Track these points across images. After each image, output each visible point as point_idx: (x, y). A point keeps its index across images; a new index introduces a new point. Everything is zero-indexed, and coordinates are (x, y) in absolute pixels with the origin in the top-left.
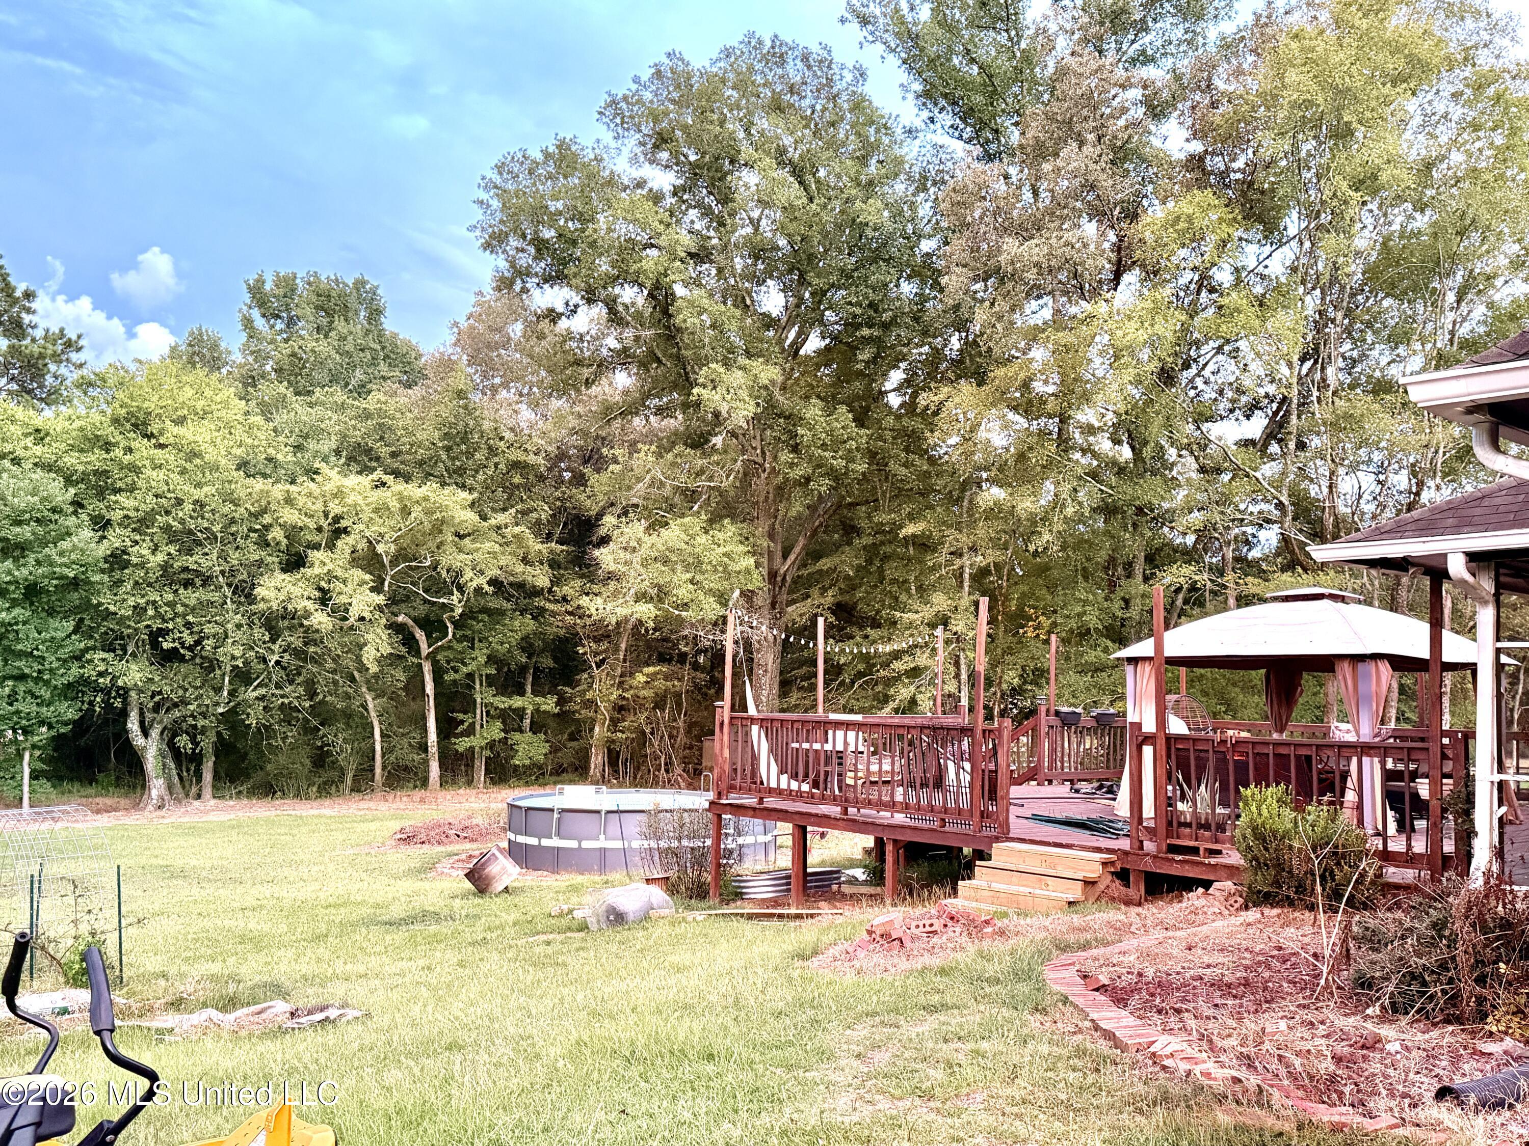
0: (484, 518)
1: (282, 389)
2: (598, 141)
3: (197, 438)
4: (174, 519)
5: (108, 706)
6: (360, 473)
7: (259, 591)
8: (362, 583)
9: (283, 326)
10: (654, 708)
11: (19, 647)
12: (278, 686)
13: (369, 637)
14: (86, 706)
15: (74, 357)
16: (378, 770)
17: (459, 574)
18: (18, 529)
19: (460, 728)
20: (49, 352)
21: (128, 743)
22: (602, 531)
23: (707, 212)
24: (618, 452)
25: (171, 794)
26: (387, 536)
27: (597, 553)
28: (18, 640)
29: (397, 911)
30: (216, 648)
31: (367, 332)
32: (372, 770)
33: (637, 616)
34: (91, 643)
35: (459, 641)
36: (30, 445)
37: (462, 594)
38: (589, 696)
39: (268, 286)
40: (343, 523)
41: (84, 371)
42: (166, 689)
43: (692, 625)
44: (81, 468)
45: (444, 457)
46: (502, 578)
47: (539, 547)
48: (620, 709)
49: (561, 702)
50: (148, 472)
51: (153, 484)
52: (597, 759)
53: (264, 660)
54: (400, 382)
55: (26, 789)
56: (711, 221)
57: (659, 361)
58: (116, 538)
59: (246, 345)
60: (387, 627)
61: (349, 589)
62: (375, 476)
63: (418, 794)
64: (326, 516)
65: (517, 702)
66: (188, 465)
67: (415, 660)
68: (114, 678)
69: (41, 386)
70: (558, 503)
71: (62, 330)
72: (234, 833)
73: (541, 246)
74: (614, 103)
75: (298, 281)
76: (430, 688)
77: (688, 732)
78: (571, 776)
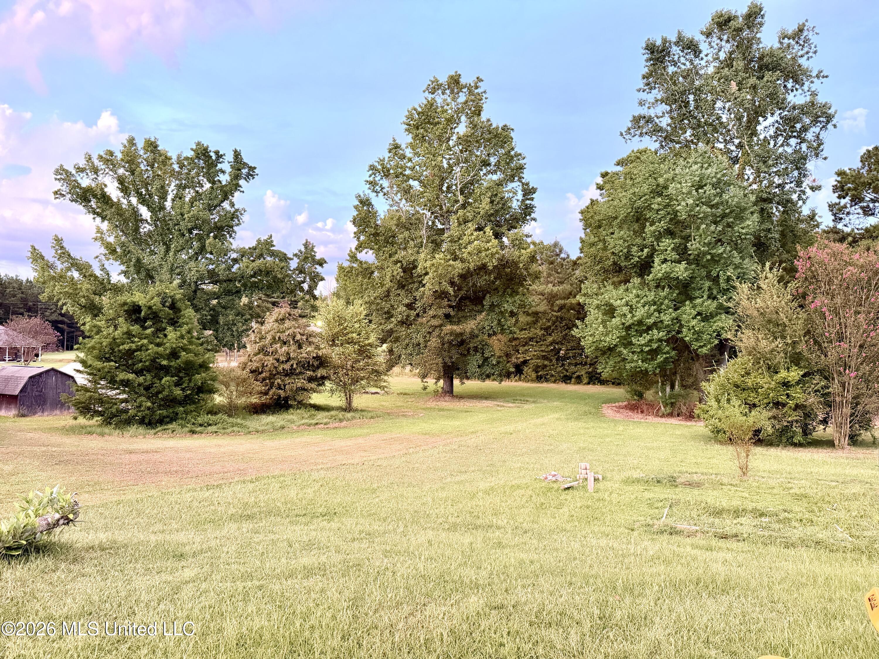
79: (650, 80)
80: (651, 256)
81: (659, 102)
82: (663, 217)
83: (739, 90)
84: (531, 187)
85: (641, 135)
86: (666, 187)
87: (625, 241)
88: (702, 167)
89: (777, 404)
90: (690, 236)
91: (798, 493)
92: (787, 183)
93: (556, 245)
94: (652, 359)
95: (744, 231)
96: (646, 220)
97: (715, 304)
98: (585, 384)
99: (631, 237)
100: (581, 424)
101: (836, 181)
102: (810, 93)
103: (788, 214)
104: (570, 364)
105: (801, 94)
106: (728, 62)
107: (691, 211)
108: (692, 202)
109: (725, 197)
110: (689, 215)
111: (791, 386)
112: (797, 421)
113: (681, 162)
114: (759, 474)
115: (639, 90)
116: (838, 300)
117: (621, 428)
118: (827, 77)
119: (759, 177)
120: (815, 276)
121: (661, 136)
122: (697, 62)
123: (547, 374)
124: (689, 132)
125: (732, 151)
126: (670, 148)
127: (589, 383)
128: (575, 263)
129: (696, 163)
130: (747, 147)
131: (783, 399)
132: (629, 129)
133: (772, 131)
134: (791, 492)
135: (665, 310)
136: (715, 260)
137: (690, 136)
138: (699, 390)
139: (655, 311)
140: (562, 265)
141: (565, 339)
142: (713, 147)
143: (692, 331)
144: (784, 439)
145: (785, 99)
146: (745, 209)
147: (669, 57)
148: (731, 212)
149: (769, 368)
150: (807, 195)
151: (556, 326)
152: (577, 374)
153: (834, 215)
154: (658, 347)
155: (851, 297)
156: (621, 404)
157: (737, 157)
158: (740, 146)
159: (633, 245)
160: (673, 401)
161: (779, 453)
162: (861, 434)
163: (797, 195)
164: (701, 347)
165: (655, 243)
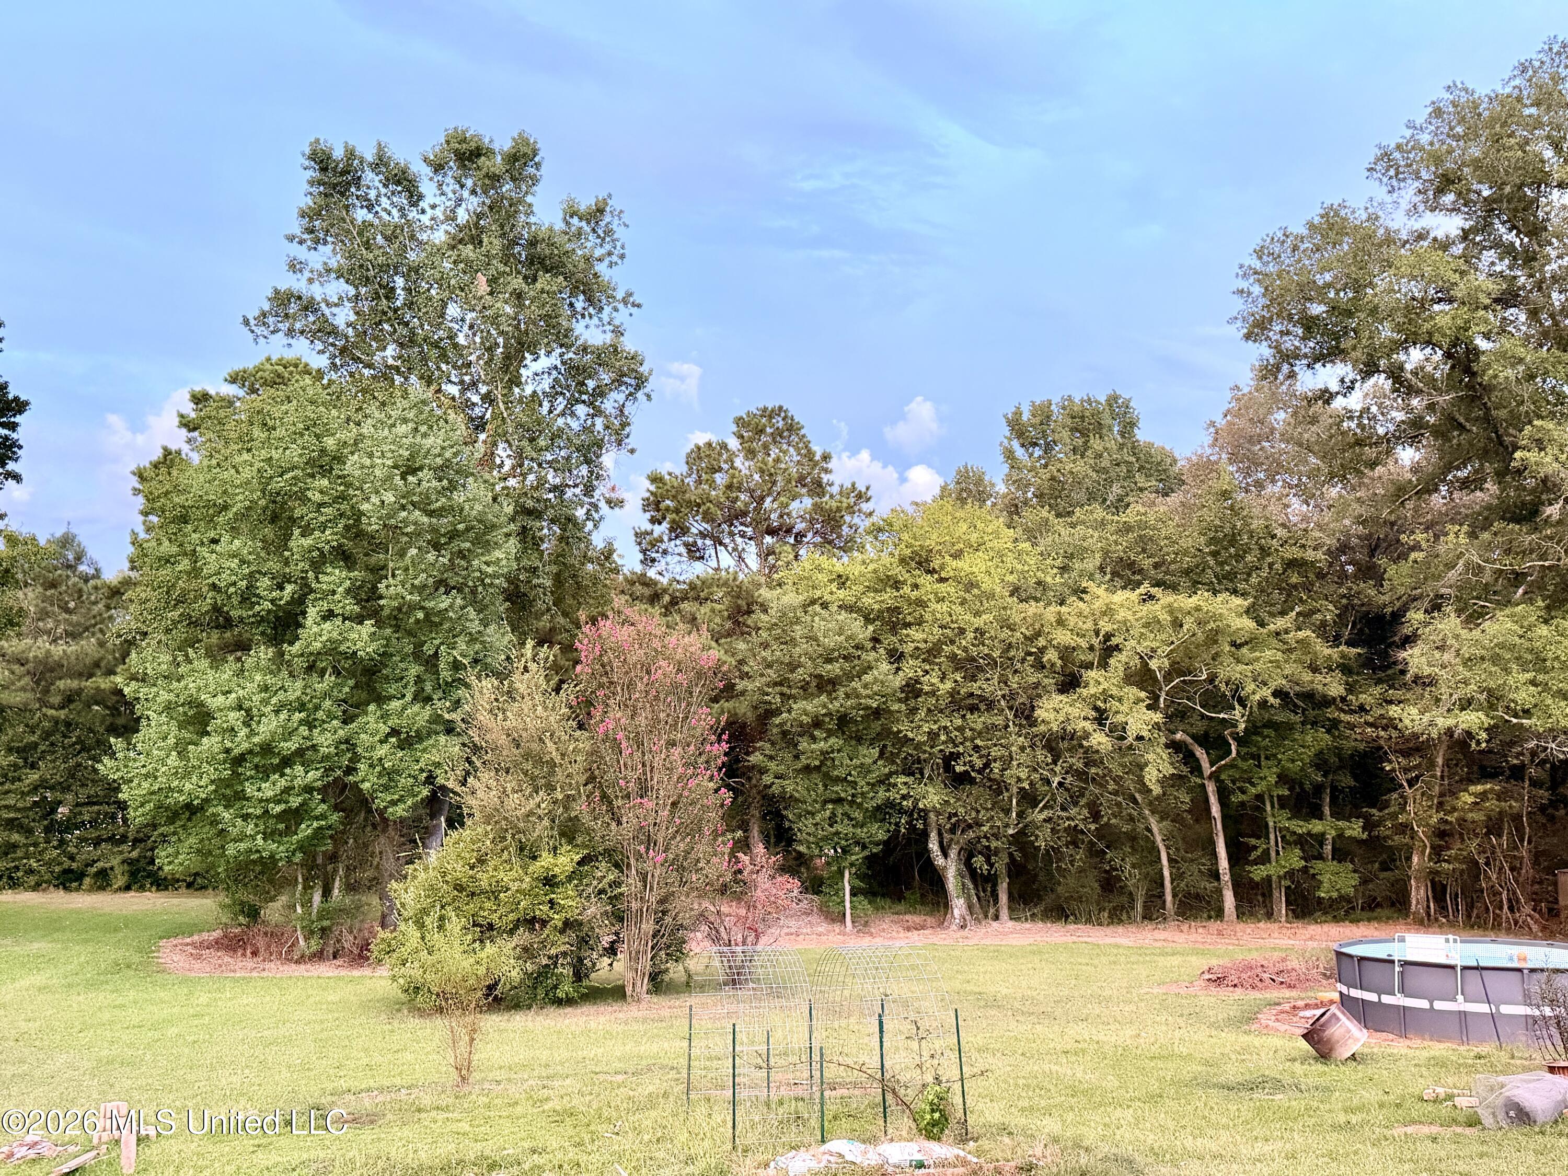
0: (1262, 624)
1: (1044, 513)
2: (1371, 199)
3: (974, 569)
4: (959, 648)
5: (912, 827)
6: (1124, 588)
7: (1040, 713)
8: (1138, 701)
9: (1041, 453)
10: (1487, 834)
11: (836, 773)
12: (1064, 809)
13: (1150, 757)
14: (893, 828)
15: (865, 507)
16: (1169, 898)
17: (1238, 687)
18: (829, 667)
19: (1254, 855)
20: (845, 505)
21: (929, 862)
22: (1407, 630)
23: (1508, 250)
24: (1420, 536)
25: (971, 914)
26: (1159, 651)
27: (1402, 655)
28: (834, 767)
29: (1232, 1072)
30: (1002, 771)
31: (1121, 447)
32: (1161, 896)
33: (1464, 726)
34: (894, 768)
35: (1244, 759)
36: (834, 590)
37: (1244, 707)
38: (1402, 818)
39: (1025, 417)
40: (1114, 641)
41: (874, 519)
42: (961, 810)
43: (1539, 736)
44: (876, 607)
45: (1212, 563)
46: (1287, 688)
47: (1328, 651)
48: (1442, 835)
49: (1369, 826)
50: (933, 606)
51: (939, 616)
52: (1418, 894)
53: (1048, 782)
54: (1157, 492)
55: (848, 905)
56: (1515, 259)
57: (1461, 427)
58: (911, 668)
59: (1009, 476)
60: (1167, 746)
61: (1124, 708)
62: (1142, 590)
63: (1214, 925)
64: (1097, 633)
65: (1317, 826)
66: (967, 596)
67: (1199, 781)
68: (916, 801)
69: (839, 536)
70: (1344, 601)
71: (853, 485)
72: (1036, 959)
73: (1310, 325)
74: (1386, 156)
75: (1053, 407)
76: (1215, 810)
77: (1536, 862)
78: (1386, 912)
79: (317, 223)
80: (300, 601)
81: (333, 275)
82: (330, 521)
83: (491, 293)
84: (11, 397)
85: (290, 332)
86: (339, 459)
87: (243, 562)
88: (416, 430)
89: (531, 922)
90: (384, 567)
91: (558, 1108)
92: (569, 486)
93: (66, 541)
94: (288, 832)
95: (490, 570)
96: (293, 520)
97: (427, 712)
98: (120, 889)
99: (258, 555)
100: (102, 997)
101: (648, 490)
102: (611, 328)
103: (567, 543)
104: (82, 839)
105: (598, 326)
106: (474, 232)
107: (389, 516)
108: (393, 499)
109: (459, 497)
110: (385, 526)
111: (556, 885)
112: (564, 954)
113: (372, 409)
114: (491, 1076)
115: (291, 238)
116: (642, 720)
117: (204, 999)
118: (639, 306)
119: (521, 466)
120: (606, 673)
121: (333, 345)
122: (413, 214)
123: (17, 868)
124: (391, 350)
125: (474, 404)
126: (352, 375)
127: (128, 888)
128: (115, 592)
129: (405, 421)
130: (501, 404)
131: (543, 910)
132: (264, 315)
133: (546, 384)
134: (546, 1107)
135: (324, 722)
136: (432, 621)
137: (393, 358)
138: (383, 896)
139: (301, 722)
140: (80, 591)
141: (73, 776)
142: (439, 391)
143: (378, 769)
144: (541, 993)
145: (570, 330)
146: (494, 527)
147: (358, 189)
148: (468, 529)
149: (522, 849)
150: (601, 513)
151: (52, 744)
152: (100, 865)
153: (644, 552)
154: (301, 805)
155: (662, 715)
156: (205, 935)
157: (482, 418)
158: (488, 398)
159: (259, 572)
160: (326, 923)
161: (530, 1024)
162: (667, 970)
163: (584, 510)
164: (394, 803)
165: (311, 574)
